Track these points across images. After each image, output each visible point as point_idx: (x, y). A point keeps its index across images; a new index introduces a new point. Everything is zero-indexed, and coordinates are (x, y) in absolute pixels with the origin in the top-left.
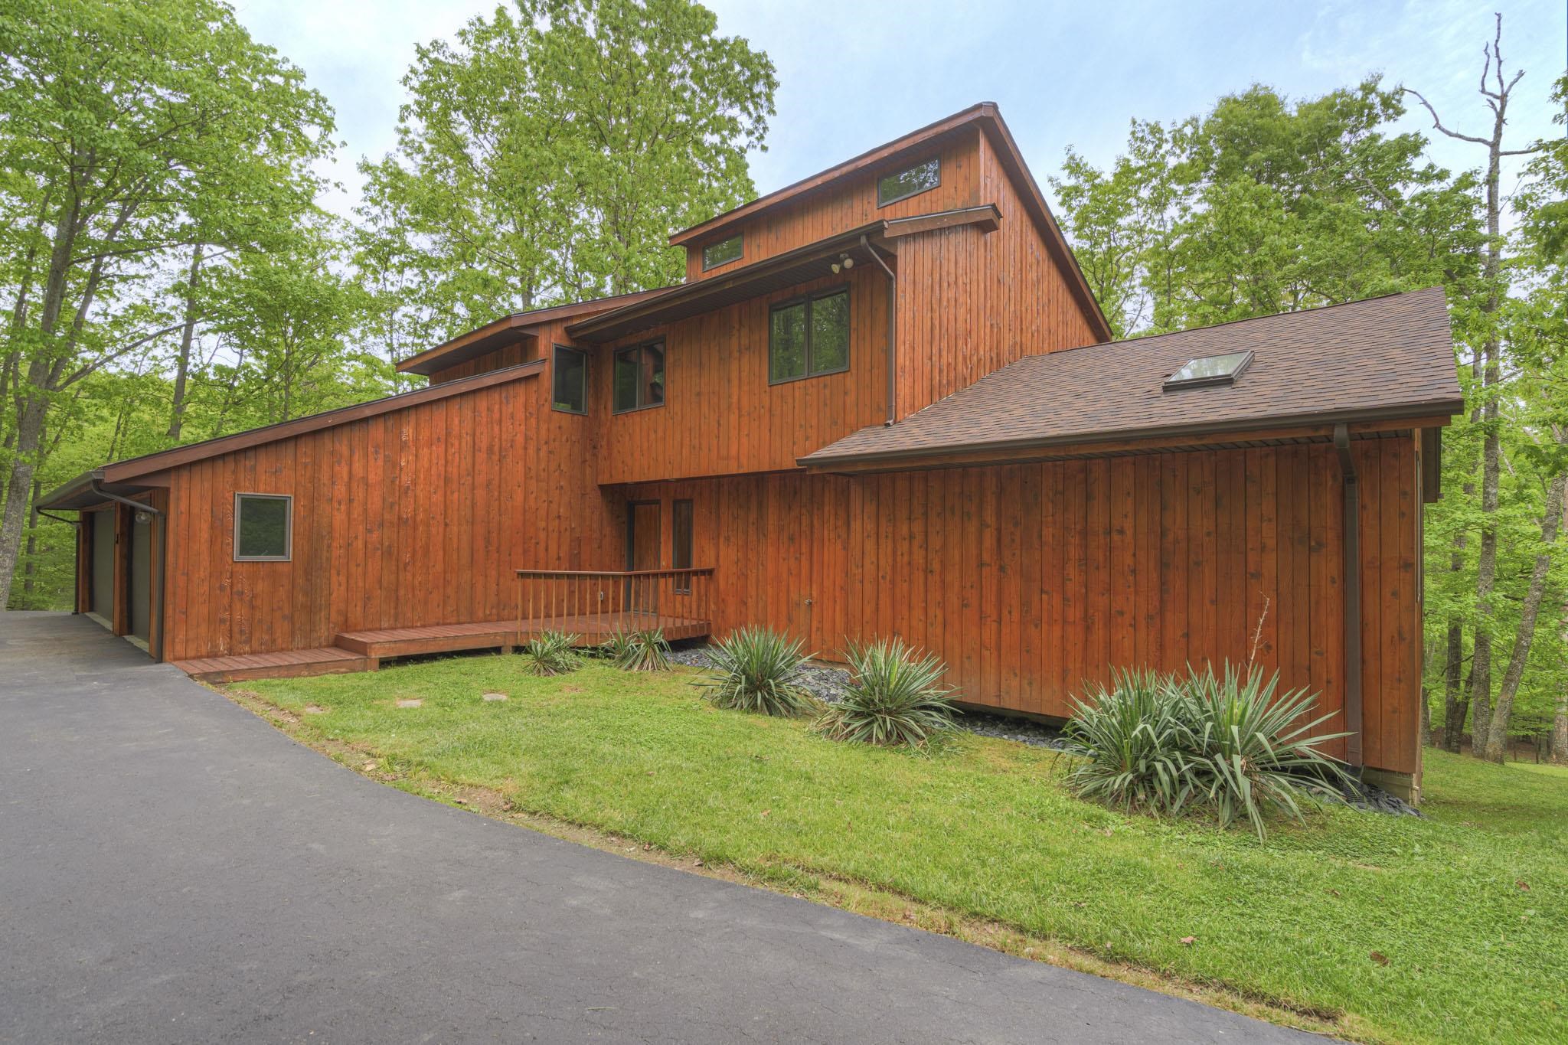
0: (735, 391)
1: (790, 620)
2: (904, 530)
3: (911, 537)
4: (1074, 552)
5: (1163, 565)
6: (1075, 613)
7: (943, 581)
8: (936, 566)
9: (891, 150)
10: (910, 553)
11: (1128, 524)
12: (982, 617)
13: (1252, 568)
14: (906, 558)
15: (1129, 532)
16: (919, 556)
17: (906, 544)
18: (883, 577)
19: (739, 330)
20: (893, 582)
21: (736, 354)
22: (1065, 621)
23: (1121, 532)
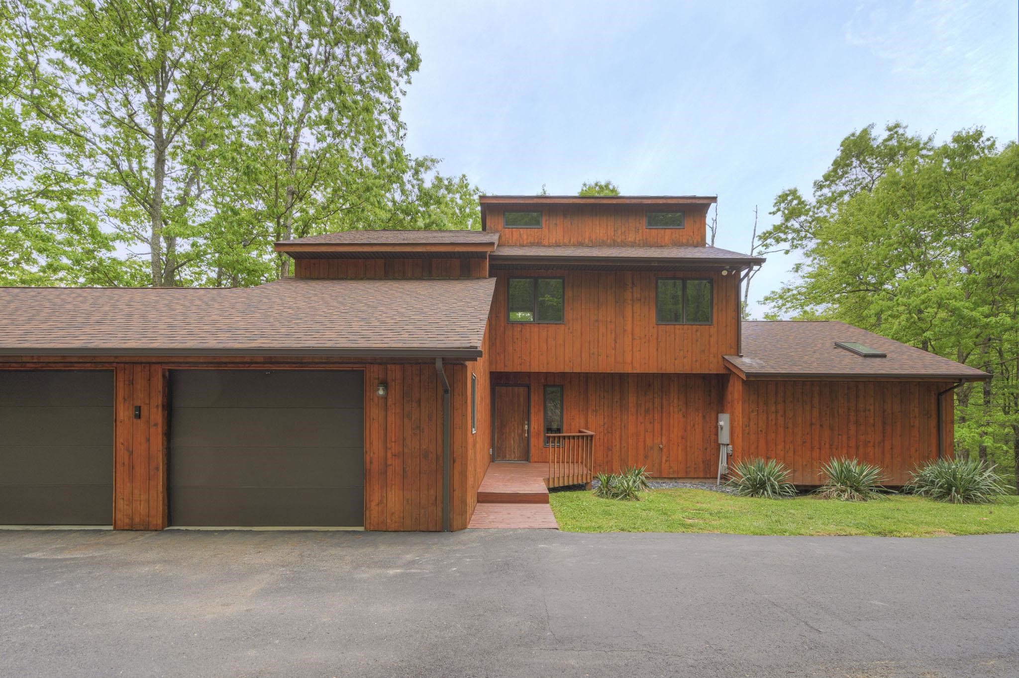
0: (629, 323)
1: (646, 457)
2: (773, 408)
3: (777, 412)
4: (852, 419)
5: (884, 423)
6: (852, 443)
7: (793, 432)
8: (790, 425)
9: (664, 201)
10: (776, 419)
11: (872, 408)
12: (812, 448)
13: (912, 424)
14: (774, 422)
15: (872, 411)
16: (781, 421)
17: (774, 415)
18: (761, 431)
19: (632, 288)
20: (766, 433)
21: (630, 302)
22: (848, 446)
23: (869, 410)
